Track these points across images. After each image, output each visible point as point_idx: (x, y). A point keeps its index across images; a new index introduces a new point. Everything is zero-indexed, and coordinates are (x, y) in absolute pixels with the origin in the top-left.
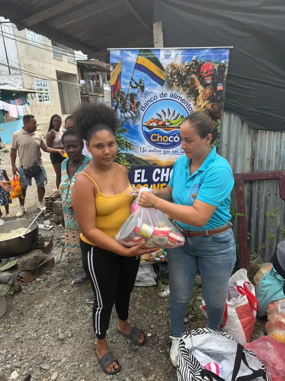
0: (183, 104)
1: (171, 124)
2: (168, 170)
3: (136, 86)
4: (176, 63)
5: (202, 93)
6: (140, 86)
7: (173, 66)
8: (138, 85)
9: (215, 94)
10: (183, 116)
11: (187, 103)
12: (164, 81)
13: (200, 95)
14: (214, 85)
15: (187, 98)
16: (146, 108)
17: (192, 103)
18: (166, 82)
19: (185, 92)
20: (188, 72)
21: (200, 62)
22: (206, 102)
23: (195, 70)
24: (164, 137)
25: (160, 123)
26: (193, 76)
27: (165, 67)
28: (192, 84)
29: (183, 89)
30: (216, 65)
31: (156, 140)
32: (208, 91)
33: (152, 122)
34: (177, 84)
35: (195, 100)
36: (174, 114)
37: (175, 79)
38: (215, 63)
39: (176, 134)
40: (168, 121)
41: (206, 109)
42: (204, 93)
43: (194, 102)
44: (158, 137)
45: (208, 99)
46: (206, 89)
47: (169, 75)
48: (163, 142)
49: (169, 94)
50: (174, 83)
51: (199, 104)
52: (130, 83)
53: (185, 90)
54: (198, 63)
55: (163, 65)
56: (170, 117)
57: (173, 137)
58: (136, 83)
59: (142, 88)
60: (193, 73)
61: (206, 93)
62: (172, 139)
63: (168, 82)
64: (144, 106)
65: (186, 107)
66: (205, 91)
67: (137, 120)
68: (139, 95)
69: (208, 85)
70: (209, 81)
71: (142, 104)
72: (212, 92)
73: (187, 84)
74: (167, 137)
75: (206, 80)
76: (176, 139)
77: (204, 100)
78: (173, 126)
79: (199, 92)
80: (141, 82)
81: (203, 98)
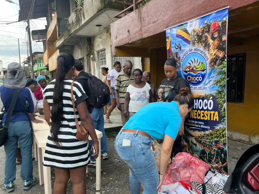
0: (202, 54)
1: (196, 69)
2: (197, 100)
3: (177, 47)
4: (195, 29)
5: (212, 45)
6: (179, 47)
7: (194, 31)
8: (178, 47)
9: (221, 44)
10: (203, 62)
11: (204, 53)
12: (190, 41)
13: (211, 47)
14: (220, 37)
15: (204, 50)
16: (183, 60)
17: (207, 53)
18: (191, 42)
19: (202, 46)
20: (203, 32)
21: (209, 24)
22: (216, 51)
23: (207, 30)
24: (194, 77)
25: (191, 68)
26: (206, 34)
27: (190, 32)
28: (206, 40)
29: (201, 44)
30: (220, 22)
31: (190, 80)
32: (216, 42)
33: (186, 68)
34: (197, 41)
35: (209, 50)
36: (197, 62)
37: (196, 38)
38: (219, 21)
39: (200, 75)
40: (195, 67)
41: (216, 56)
42: (214, 45)
43: (208, 52)
44: (191, 78)
45: (217, 48)
46: (215, 41)
47: (192, 37)
48: (194, 81)
49: (193, 50)
50: (196, 42)
51: (211, 53)
52: (175, 46)
53: (202, 45)
54: (208, 24)
55: (189, 32)
56: (195, 64)
57: (198, 77)
58: (177, 46)
59: (180, 48)
60: (206, 32)
61: (215, 44)
62: (198, 79)
63: (192, 42)
64: (182, 59)
65: (204, 56)
66: (214, 43)
67: (180, 68)
68: (179, 53)
69: (216, 38)
70: (216, 36)
71: (181, 58)
72: (219, 43)
73: (203, 40)
74: (195, 78)
75: (214, 35)
76: (200, 79)
77: (214, 49)
78: (198, 70)
79: (211, 44)
80: (179, 45)
81: (214, 48)
